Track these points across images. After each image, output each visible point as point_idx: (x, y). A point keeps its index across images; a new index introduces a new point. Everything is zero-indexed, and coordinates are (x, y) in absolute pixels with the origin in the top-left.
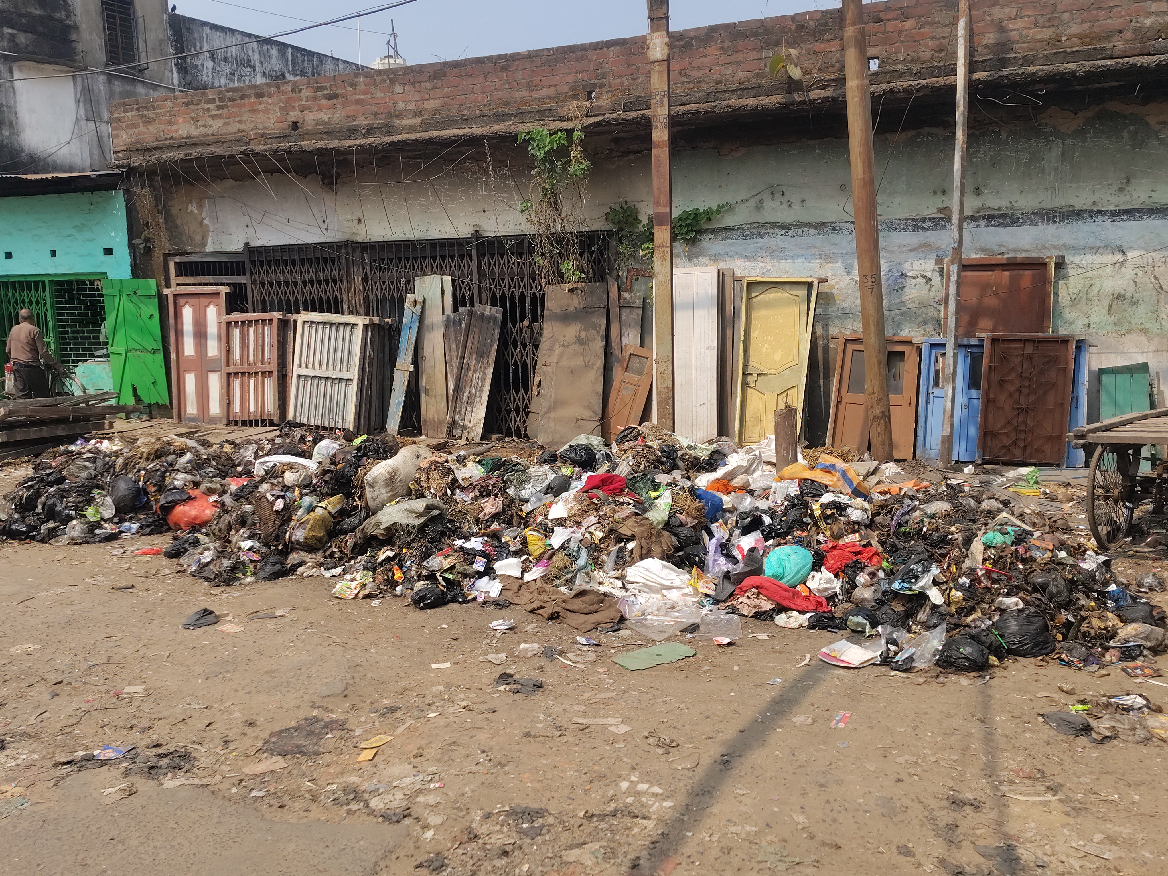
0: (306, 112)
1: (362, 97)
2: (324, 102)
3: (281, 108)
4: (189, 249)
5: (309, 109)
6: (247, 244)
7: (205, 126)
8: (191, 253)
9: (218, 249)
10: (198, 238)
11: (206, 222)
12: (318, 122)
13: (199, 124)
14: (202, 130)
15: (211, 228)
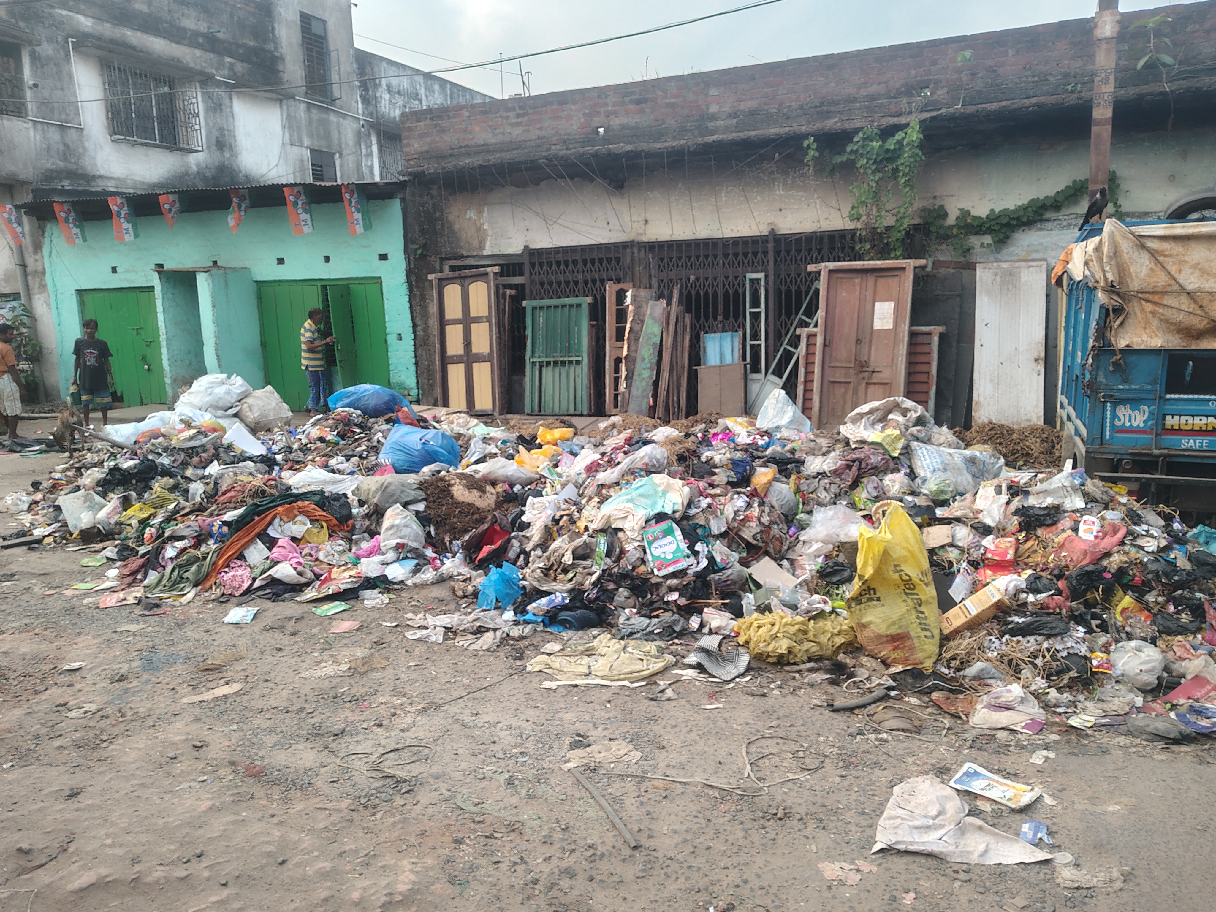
0: (612, 117)
1: (673, 100)
2: (632, 107)
3: (585, 114)
4: (466, 253)
5: (615, 114)
6: (526, 247)
7: (503, 134)
8: (467, 257)
9: (496, 252)
10: (476, 243)
11: (486, 227)
12: (623, 127)
13: (497, 131)
14: (500, 138)
15: (490, 233)
